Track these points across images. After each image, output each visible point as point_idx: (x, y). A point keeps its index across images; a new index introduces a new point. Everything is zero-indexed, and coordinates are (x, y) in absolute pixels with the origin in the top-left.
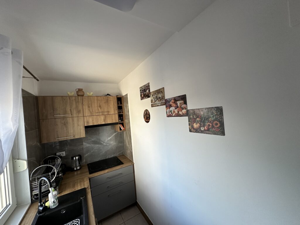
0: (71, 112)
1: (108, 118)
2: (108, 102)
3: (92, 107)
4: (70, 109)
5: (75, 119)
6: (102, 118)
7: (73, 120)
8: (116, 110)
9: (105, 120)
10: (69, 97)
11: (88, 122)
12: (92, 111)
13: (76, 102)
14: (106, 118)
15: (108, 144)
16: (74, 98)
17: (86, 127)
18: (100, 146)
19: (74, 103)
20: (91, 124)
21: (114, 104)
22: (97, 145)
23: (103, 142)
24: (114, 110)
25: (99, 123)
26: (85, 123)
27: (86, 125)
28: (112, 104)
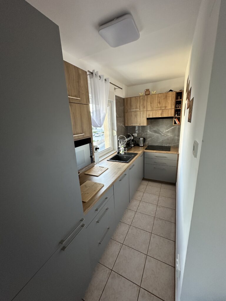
0: (140, 107)
1: (165, 112)
2: (166, 98)
3: (153, 103)
4: (139, 105)
5: (142, 112)
6: (160, 112)
7: (140, 113)
8: (173, 105)
9: (161, 114)
10: (139, 97)
11: (149, 115)
12: (153, 106)
13: (143, 101)
14: (163, 112)
15: (165, 134)
16: (142, 97)
17: (148, 119)
18: (159, 135)
19: (142, 101)
20: (151, 117)
21: (172, 100)
22: (157, 134)
23: (162, 132)
24: (172, 105)
25: (157, 116)
26: (147, 116)
27: (147, 117)
28: (170, 99)
